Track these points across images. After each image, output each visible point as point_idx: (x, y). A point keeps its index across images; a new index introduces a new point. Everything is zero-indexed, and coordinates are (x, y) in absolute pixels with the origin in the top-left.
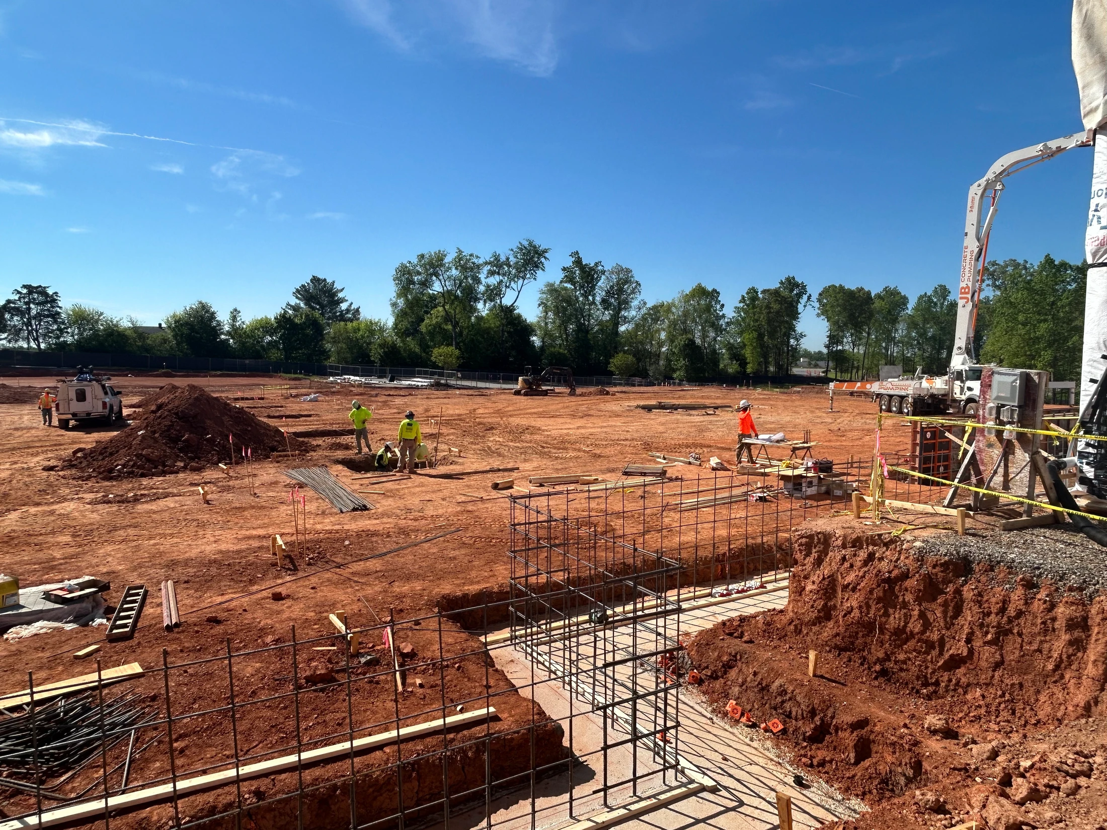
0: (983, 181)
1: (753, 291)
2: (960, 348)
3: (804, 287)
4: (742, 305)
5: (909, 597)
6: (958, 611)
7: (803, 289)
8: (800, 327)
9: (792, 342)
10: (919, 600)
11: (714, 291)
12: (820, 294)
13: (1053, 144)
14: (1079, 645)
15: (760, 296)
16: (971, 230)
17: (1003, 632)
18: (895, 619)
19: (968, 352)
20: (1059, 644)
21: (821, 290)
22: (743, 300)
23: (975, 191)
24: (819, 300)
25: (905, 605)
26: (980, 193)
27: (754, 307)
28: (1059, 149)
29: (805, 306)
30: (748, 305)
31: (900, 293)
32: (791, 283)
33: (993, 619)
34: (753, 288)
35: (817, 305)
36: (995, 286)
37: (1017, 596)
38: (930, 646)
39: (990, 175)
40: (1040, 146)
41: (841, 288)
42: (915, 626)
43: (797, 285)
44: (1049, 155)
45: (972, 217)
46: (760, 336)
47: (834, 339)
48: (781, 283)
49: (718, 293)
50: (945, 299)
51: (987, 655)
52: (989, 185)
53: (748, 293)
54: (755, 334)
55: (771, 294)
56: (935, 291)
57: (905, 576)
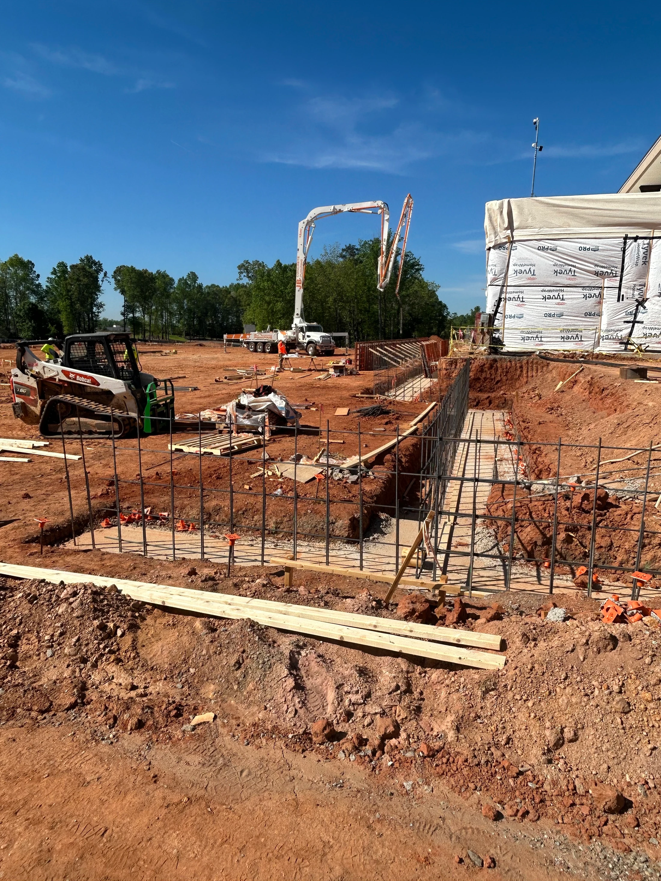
0: (305, 220)
1: (62, 265)
2: (297, 314)
3: (100, 265)
4: (53, 276)
5: (486, 369)
6: (497, 370)
7: (99, 268)
8: (101, 299)
9: (95, 309)
10: (489, 369)
11: (29, 262)
12: (115, 272)
13: (338, 207)
14: (522, 371)
15: (69, 270)
16: (300, 247)
17: (507, 372)
18: (484, 375)
19: (302, 316)
20: (518, 372)
21: (115, 269)
22: (54, 272)
23: (302, 225)
24: (114, 277)
25: (486, 371)
26: (304, 227)
27: (66, 279)
28: (340, 211)
29: (102, 281)
30: (58, 277)
31: (168, 276)
32: (89, 260)
33: (505, 370)
34: (63, 263)
35: (113, 281)
36: (249, 277)
37: (509, 364)
38: (492, 379)
39: (308, 218)
40: (332, 207)
41: (133, 269)
42: (488, 376)
43: (95, 263)
44: (336, 212)
45: (300, 240)
46: (72, 305)
47: (129, 308)
48: (82, 260)
49: (33, 264)
50: (195, 282)
51: (505, 378)
52: (309, 223)
53: (58, 267)
54: (68, 302)
55: (78, 269)
56: (189, 276)
57: (484, 365)
